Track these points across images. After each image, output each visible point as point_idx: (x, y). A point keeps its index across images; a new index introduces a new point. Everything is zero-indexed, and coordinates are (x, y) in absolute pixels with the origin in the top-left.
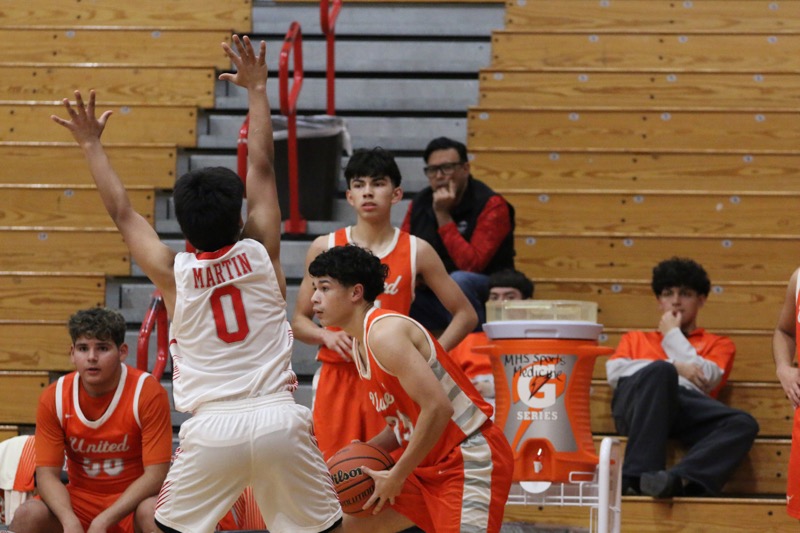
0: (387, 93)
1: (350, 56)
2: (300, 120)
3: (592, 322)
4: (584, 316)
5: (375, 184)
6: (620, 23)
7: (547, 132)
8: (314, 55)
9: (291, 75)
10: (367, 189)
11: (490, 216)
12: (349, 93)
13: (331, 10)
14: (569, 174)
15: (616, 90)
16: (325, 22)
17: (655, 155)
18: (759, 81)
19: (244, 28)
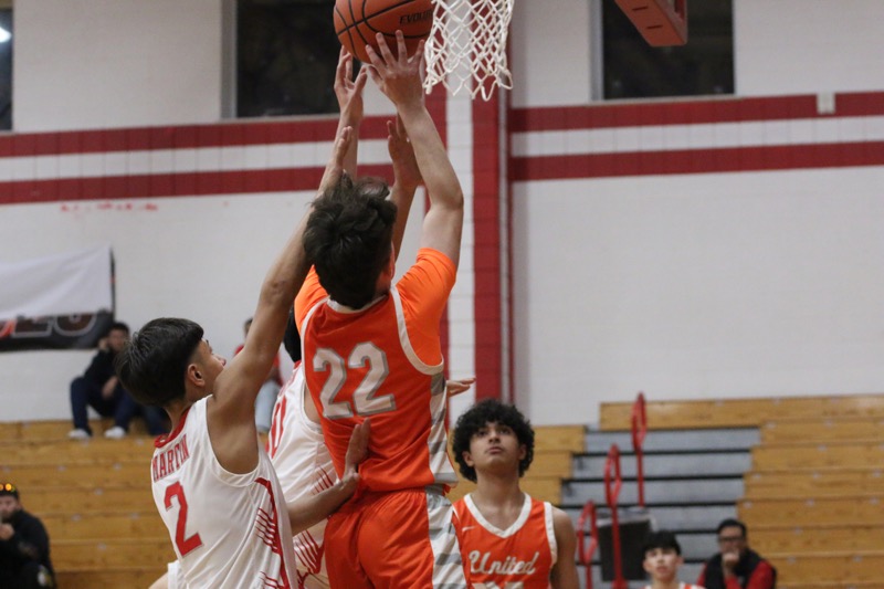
0: (680, 491)
1: (653, 466)
2: (620, 512)
6: (841, 436)
7: (791, 514)
8: (629, 466)
9: (612, 480)
10: (659, 557)
11: (759, 576)
12: (653, 492)
13: (639, 435)
14: (809, 543)
15: (838, 484)
16: (636, 443)
17: (868, 528)
19: (578, 449)
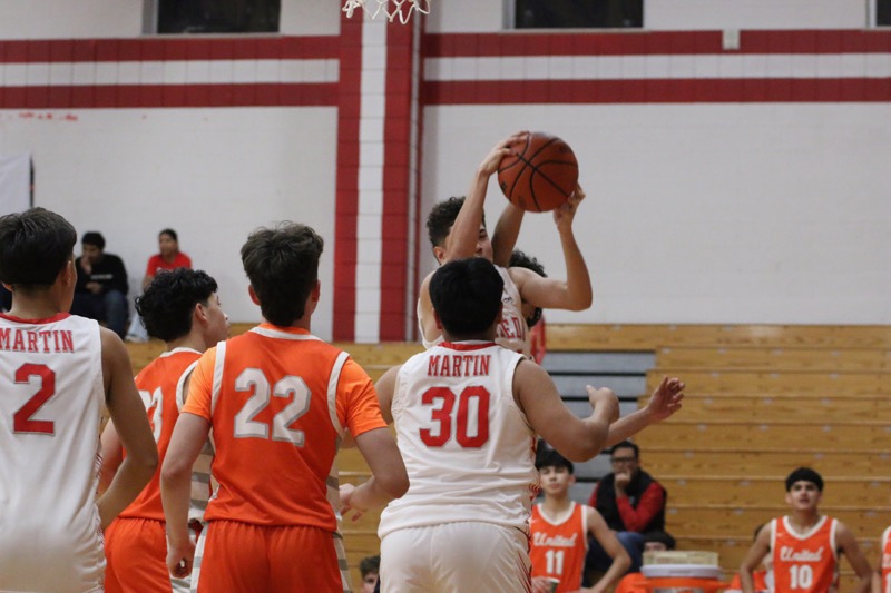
3: (714, 566)
4: (710, 562)
5: (557, 471)
6: (734, 364)
7: (683, 438)
10: (552, 475)
11: (650, 496)
14: (699, 466)
15: (729, 410)
18: (826, 403)
